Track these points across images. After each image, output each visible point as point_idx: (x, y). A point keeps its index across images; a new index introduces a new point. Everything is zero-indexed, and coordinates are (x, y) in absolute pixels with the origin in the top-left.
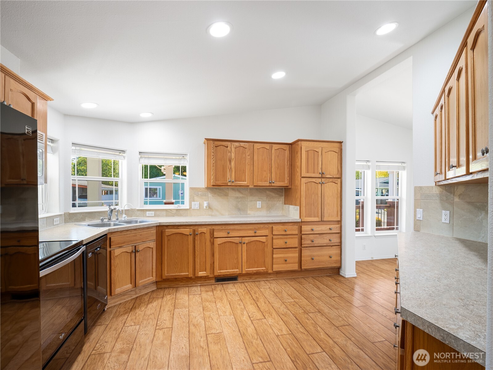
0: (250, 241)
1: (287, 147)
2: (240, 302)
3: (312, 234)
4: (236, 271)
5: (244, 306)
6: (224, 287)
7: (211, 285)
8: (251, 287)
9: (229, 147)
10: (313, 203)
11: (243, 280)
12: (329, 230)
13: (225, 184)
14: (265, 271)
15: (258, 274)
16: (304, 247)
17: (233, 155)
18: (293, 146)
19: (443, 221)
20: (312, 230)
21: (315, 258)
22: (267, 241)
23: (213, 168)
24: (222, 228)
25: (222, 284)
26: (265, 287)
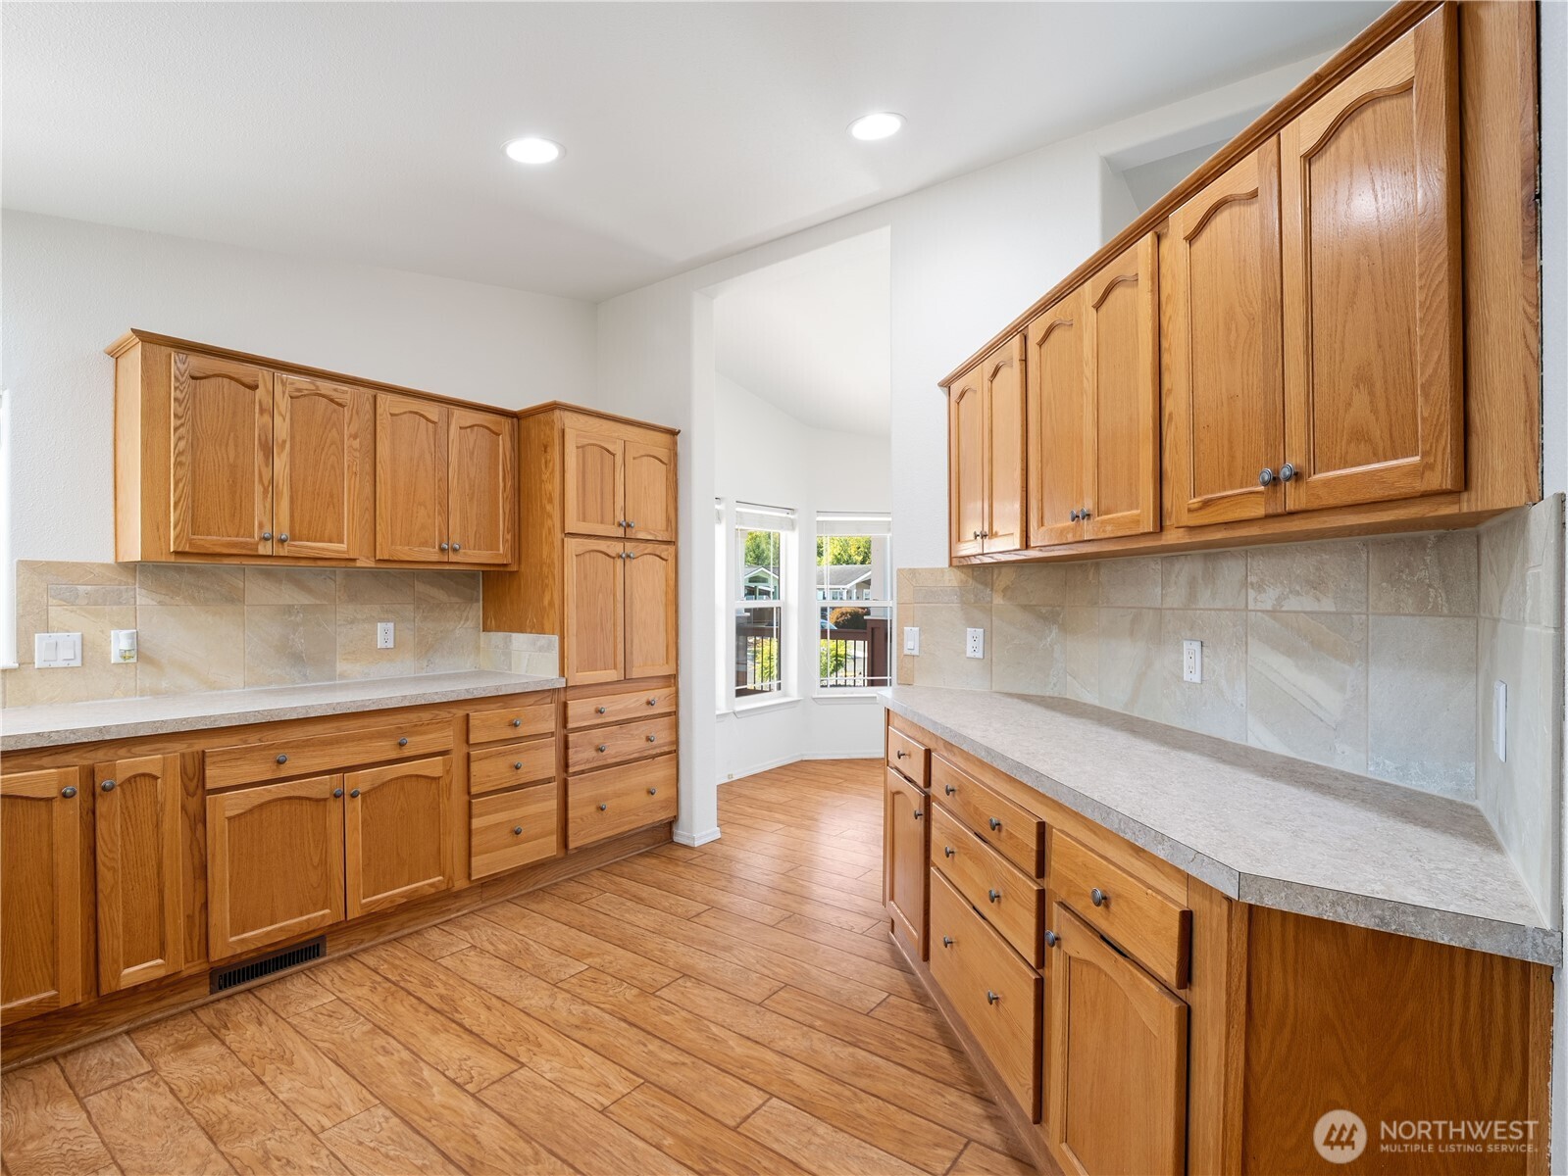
0: (378, 782)
1: (506, 425)
2: (381, 1041)
3: (598, 725)
4: (320, 916)
5: (408, 1049)
6: (265, 999)
7: (192, 1010)
8: (396, 967)
9: (261, 386)
10: (602, 624)
11: (350, 945)
12: (645, 706)
13: (244, 548)
14: (444, 887)
15: (416, 907)
16: (575, 774)
17: (282, 429)
18: (522, 422)
19: (970, 653)
20: (600, 712)
21: (607, 804)
22: (448, 772)
23: (181, 472)
24: (245, 742)
25: (249, 990)
26: (454, 949)
